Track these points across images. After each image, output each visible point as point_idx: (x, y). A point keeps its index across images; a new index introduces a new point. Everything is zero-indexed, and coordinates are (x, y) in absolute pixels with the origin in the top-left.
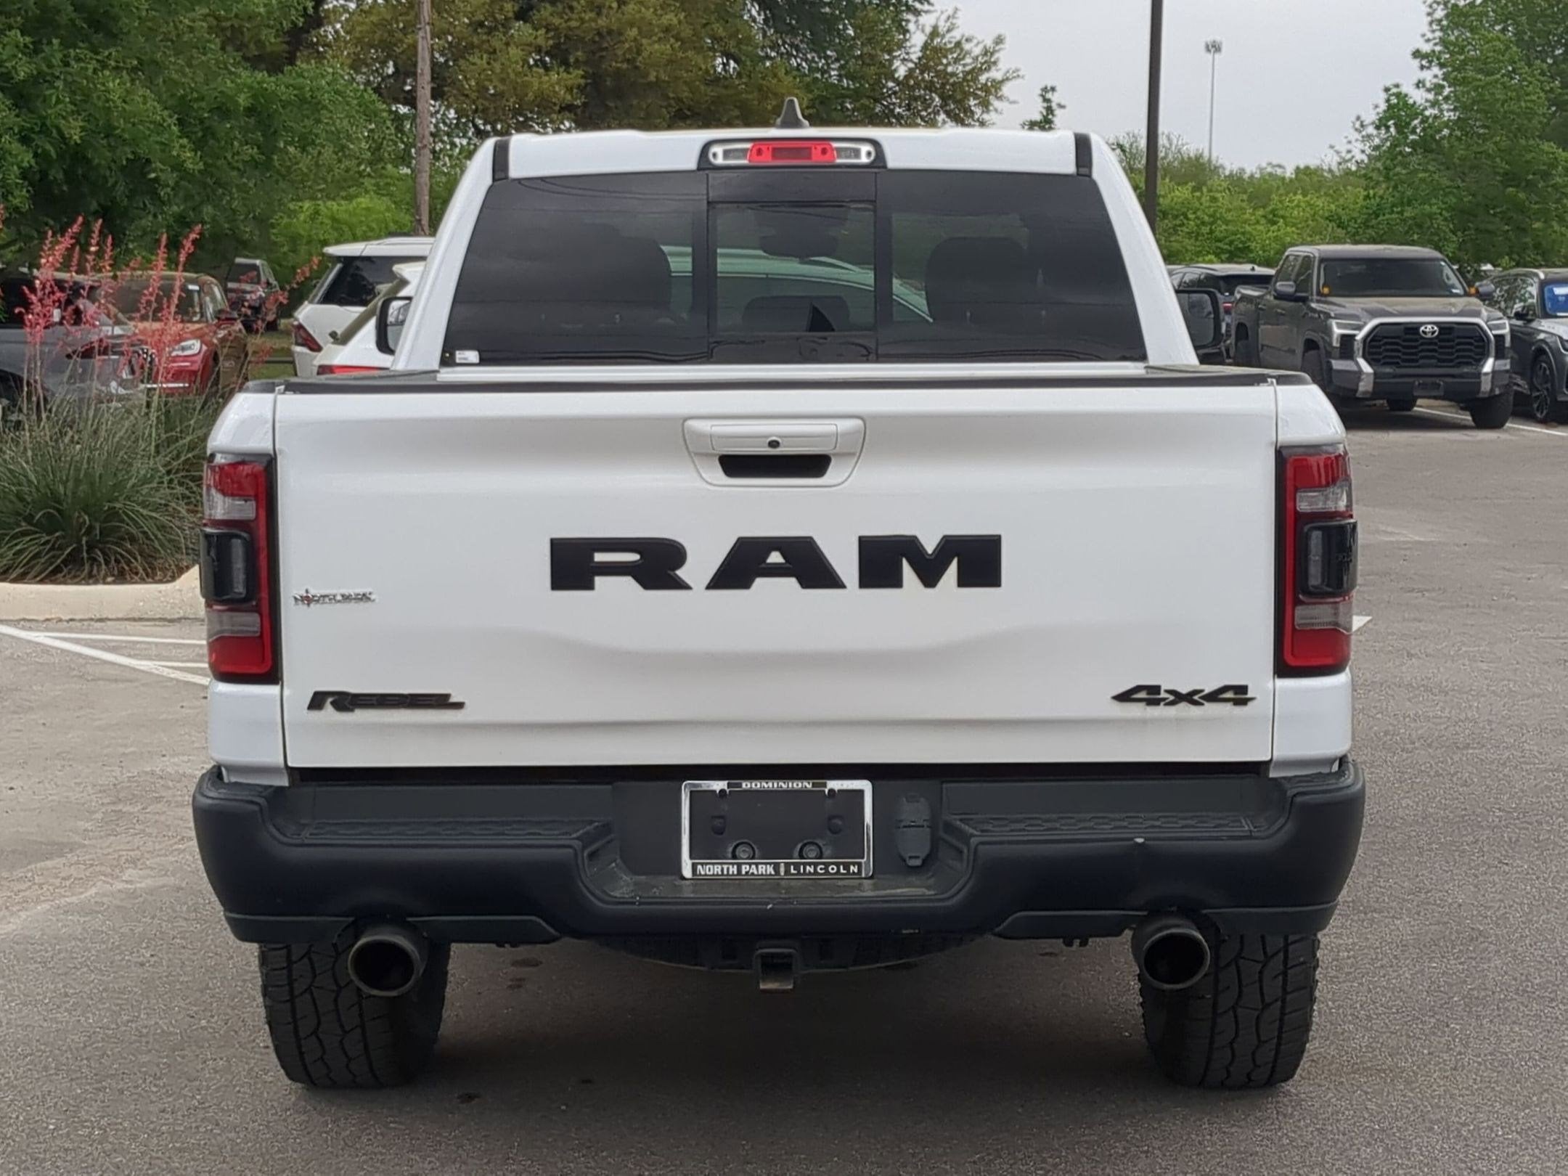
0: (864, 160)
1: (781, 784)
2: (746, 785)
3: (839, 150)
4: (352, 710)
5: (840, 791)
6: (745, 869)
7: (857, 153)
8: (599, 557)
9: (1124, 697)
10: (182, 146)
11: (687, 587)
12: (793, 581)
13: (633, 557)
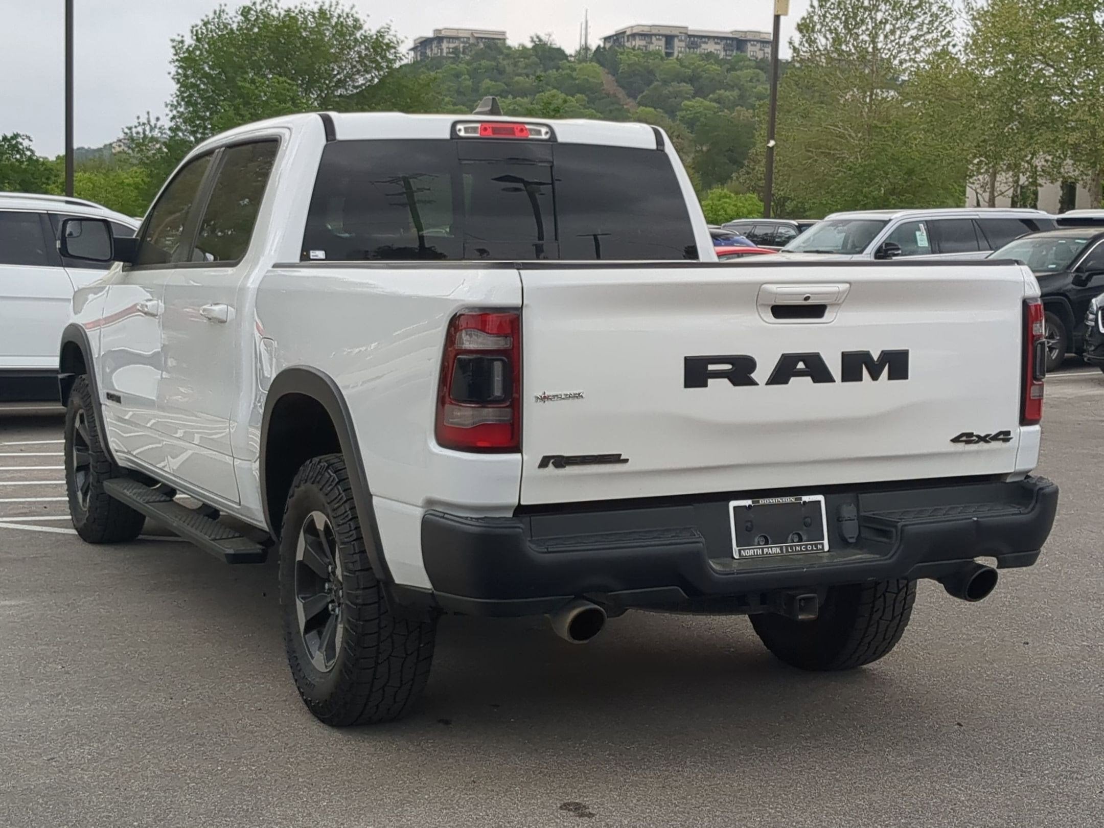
0: (545, 137)
1: (779, 499)
2: (762, 501)
3: (531, 130)
4: (565, 467)
5: (809, 502)
6: (765, 550)
7: (539, 132)
8: (711, 367)
9: (956, 440)
11: (756, 384)
12: (809, 379)
13: (728, 367)
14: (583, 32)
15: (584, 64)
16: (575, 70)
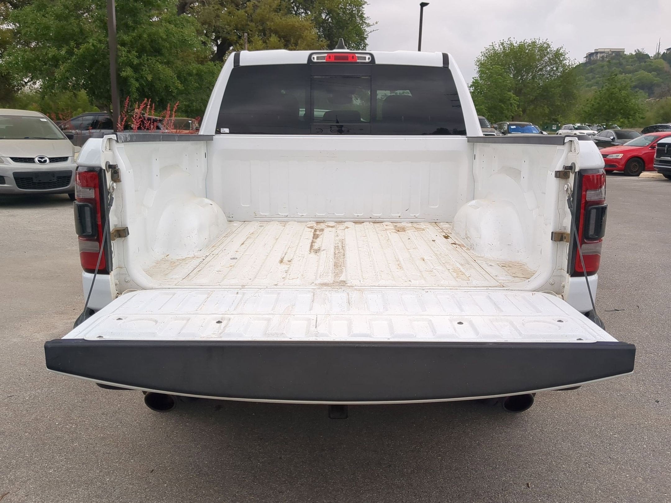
0: (367, 61)
3: (358, 57)
7: (365, 58)
10: (178, 83)
14: (658, 47)
15: (657, 60)
16: (653, 62)
